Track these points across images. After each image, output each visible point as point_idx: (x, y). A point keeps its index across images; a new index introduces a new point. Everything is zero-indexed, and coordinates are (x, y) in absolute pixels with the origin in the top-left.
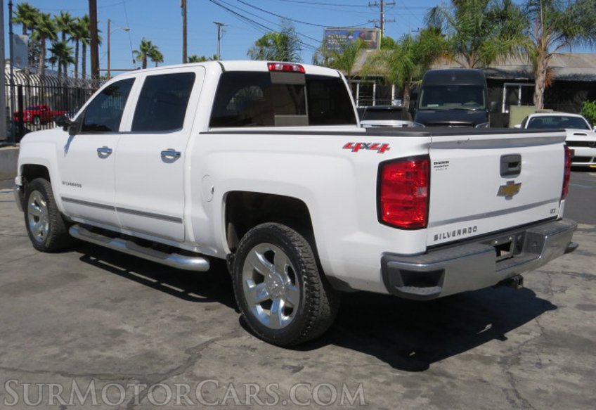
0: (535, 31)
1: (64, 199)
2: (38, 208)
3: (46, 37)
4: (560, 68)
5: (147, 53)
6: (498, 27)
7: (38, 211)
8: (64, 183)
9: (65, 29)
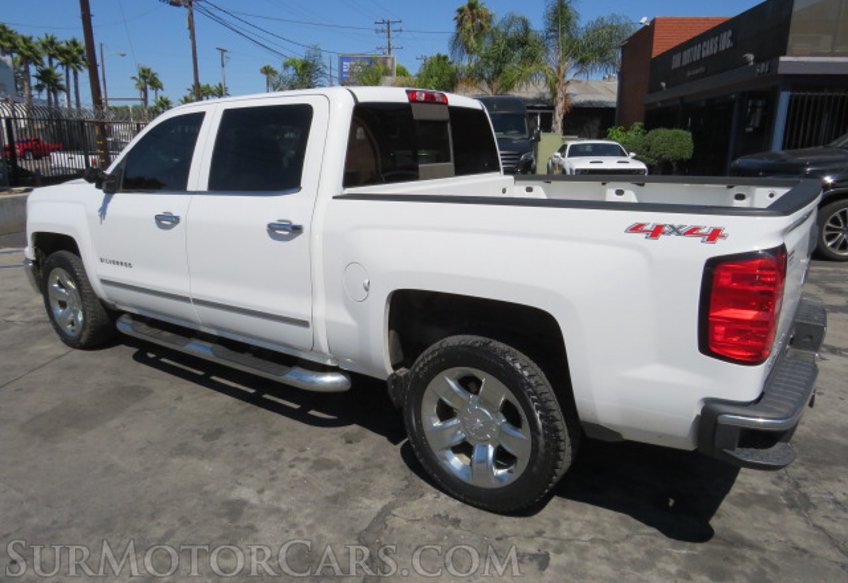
0: (552, 58)
1: (104, 282)
2: (63, 291)
3: (30, 63)
4: (574, 95)
5: (148, 80)
6: (518, 54)
7: (64, 294)
8: (102, 260)
9: (52, 53)
